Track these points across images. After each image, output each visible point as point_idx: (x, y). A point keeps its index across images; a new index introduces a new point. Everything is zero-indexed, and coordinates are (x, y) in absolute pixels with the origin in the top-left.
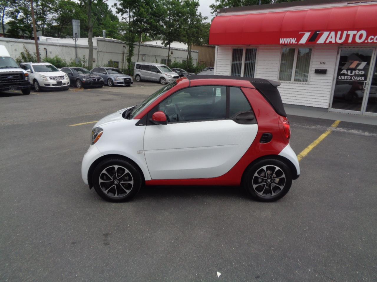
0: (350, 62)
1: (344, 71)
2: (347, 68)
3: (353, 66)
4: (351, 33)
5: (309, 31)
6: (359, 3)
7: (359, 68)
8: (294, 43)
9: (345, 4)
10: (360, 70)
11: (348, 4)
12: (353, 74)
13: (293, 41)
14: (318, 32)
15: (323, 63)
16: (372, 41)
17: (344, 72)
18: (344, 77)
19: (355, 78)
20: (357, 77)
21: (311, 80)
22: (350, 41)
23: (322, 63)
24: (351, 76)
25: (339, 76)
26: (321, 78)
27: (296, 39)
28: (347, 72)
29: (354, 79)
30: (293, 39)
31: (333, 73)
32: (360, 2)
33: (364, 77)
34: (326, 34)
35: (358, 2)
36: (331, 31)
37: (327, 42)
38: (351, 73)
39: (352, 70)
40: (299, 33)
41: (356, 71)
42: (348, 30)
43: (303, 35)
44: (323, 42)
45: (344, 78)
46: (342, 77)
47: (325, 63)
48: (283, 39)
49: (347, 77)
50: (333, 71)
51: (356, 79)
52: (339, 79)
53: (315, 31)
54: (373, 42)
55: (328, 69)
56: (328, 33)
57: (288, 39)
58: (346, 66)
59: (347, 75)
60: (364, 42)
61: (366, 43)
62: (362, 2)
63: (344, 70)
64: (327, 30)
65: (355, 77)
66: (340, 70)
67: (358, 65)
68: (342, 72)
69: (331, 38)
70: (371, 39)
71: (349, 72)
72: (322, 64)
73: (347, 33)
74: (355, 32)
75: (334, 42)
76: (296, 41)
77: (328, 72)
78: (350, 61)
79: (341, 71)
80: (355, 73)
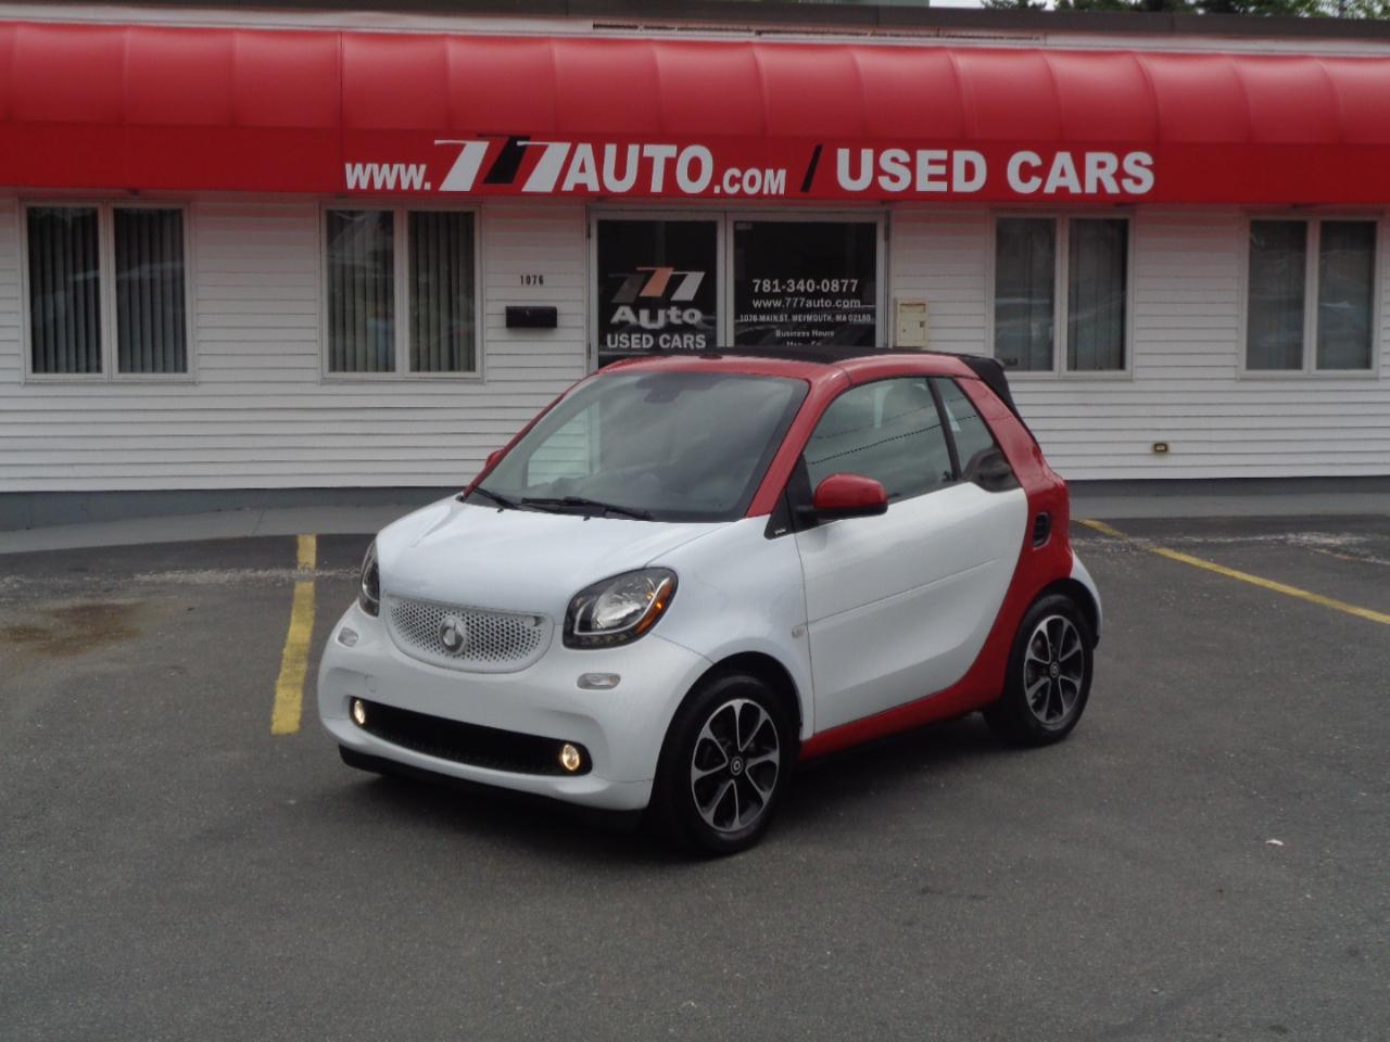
0: (642, 272)
1: (623, 314)
2: (632, 300)
3: (654, 289)
4: (659, 153)
5: (480, 136)
6: (635, 27)
7: (678, 296)
8: (417, 186)
9: (583, 28)
10: (683, 305)
11: (595, 26)
12: (661, 323)
13: (413, 176)
14: (520, 143)
15: (532, 280)
16: (737, 187)
17: (624, 318)
18: (630, 339)
19: (671, 341)
20: (677, 337)
21: (491, 361)
22: (657, 185)
23: (529, 278)
24: (656, 333)
25: (609, 337)
26: (533, 347)
27: (423, 168)
28: (637, 315)
29: (667, 346)
30: (413, 167)
31: (581, 321)
32: (638, 24)
33: (703, 336)
34: (556, 152)
35: (631, 23)
36: (575, 140)
37: (568, 186)
38: (653, 317)
39: (654, 305)
40: (437, 142)
41: (669, 312)
42: (642, 140)
43: (456, 151)
44: (549, 187)
45: (628, 345)
46: (621, 339)
47: (541, 281)
48: (359, 167)
49: (641, 339)
50: (581, 314)
51: (674, 344)
52: (609, 350)
53: (507, 139)
54: (741, 193)
55: (561, 308)
56: (565, 147)
57: (386, 167)
58: (626, 290)
59: (639, 330)
60: (708, 192)
61: (717, 196)
62: (647, 28)
63: (622, 309)
64: (559, 137)
65: (672, 338)
66: (606, 308)
67: (674, 283)
68: (616, 318)
69: (582, 169)
70: (733, 180)
71: (644, 314)
72: (529, 282)
73: (641, 151)
74: (671, 150)
75: (594, 186)
76: (426, 179)
77: (561, 321)
78: (639, 269)
79: (613, 313)
80: (668, 317)
